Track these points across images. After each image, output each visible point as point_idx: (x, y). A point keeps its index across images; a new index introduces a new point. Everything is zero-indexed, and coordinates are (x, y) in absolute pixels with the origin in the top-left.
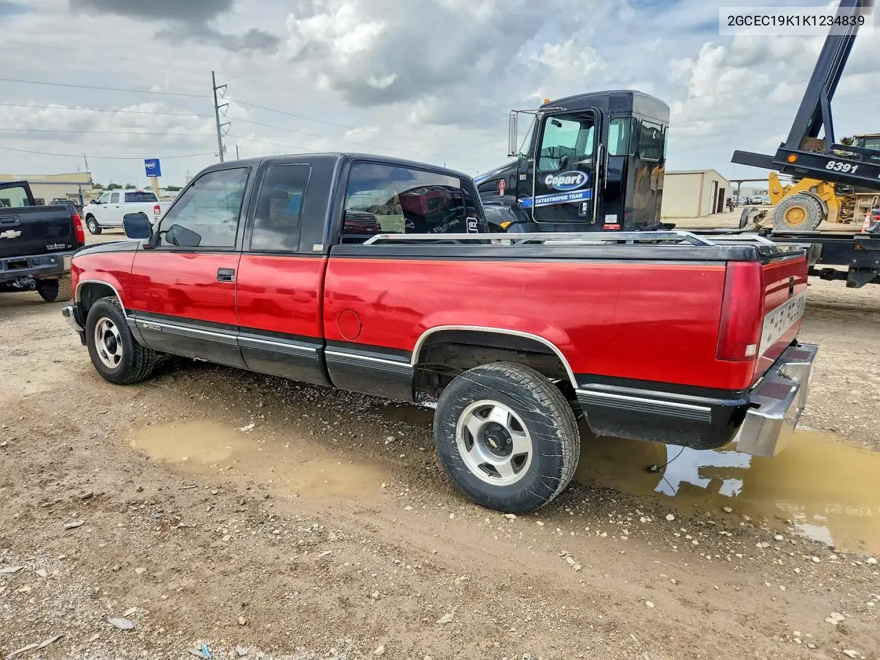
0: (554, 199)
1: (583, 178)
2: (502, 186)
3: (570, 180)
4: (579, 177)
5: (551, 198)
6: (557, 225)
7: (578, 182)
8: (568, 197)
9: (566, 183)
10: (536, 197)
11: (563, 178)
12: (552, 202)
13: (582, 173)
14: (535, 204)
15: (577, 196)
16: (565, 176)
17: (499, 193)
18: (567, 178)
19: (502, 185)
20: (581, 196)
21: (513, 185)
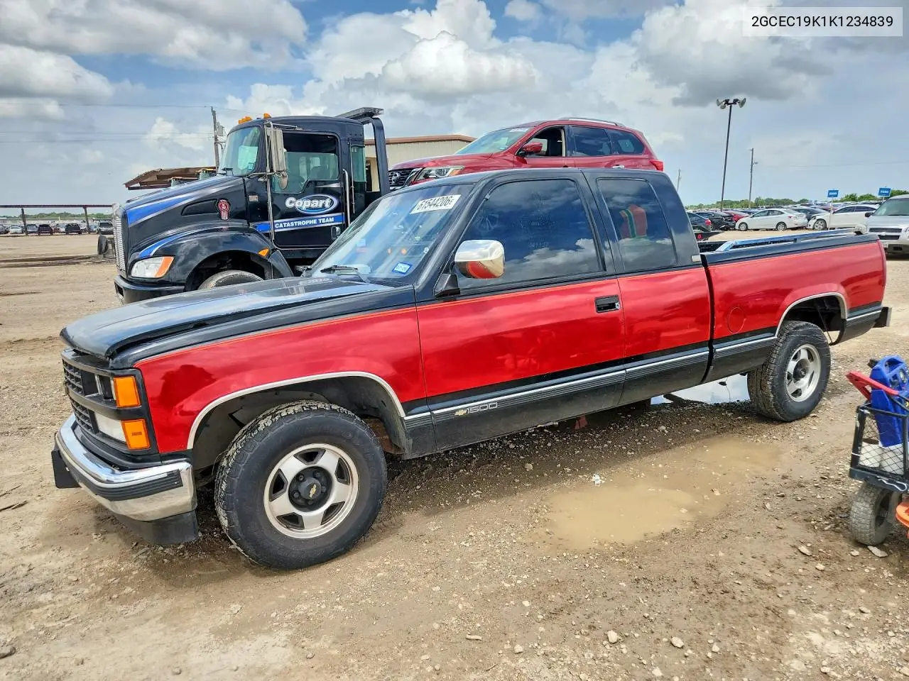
0: (300, 223)
1: (332, 202)
2: (224, 208)
3: (317, 204)
4: (328, 201)
5: (296, 223)
6: (306, 251)
7: (327, 206)
8: (318, 221)
9: (312, 206)
10: (275, 221)
11: (309, 201)
12: (297, 226)
13: (330, 197)
14: (274, 228)
15: (327, 220)
16: (312, 199)
17: (220, 216)
18: (313, 201)
19: (223, 206)
20: (332, 220)
21: (241, 206)
